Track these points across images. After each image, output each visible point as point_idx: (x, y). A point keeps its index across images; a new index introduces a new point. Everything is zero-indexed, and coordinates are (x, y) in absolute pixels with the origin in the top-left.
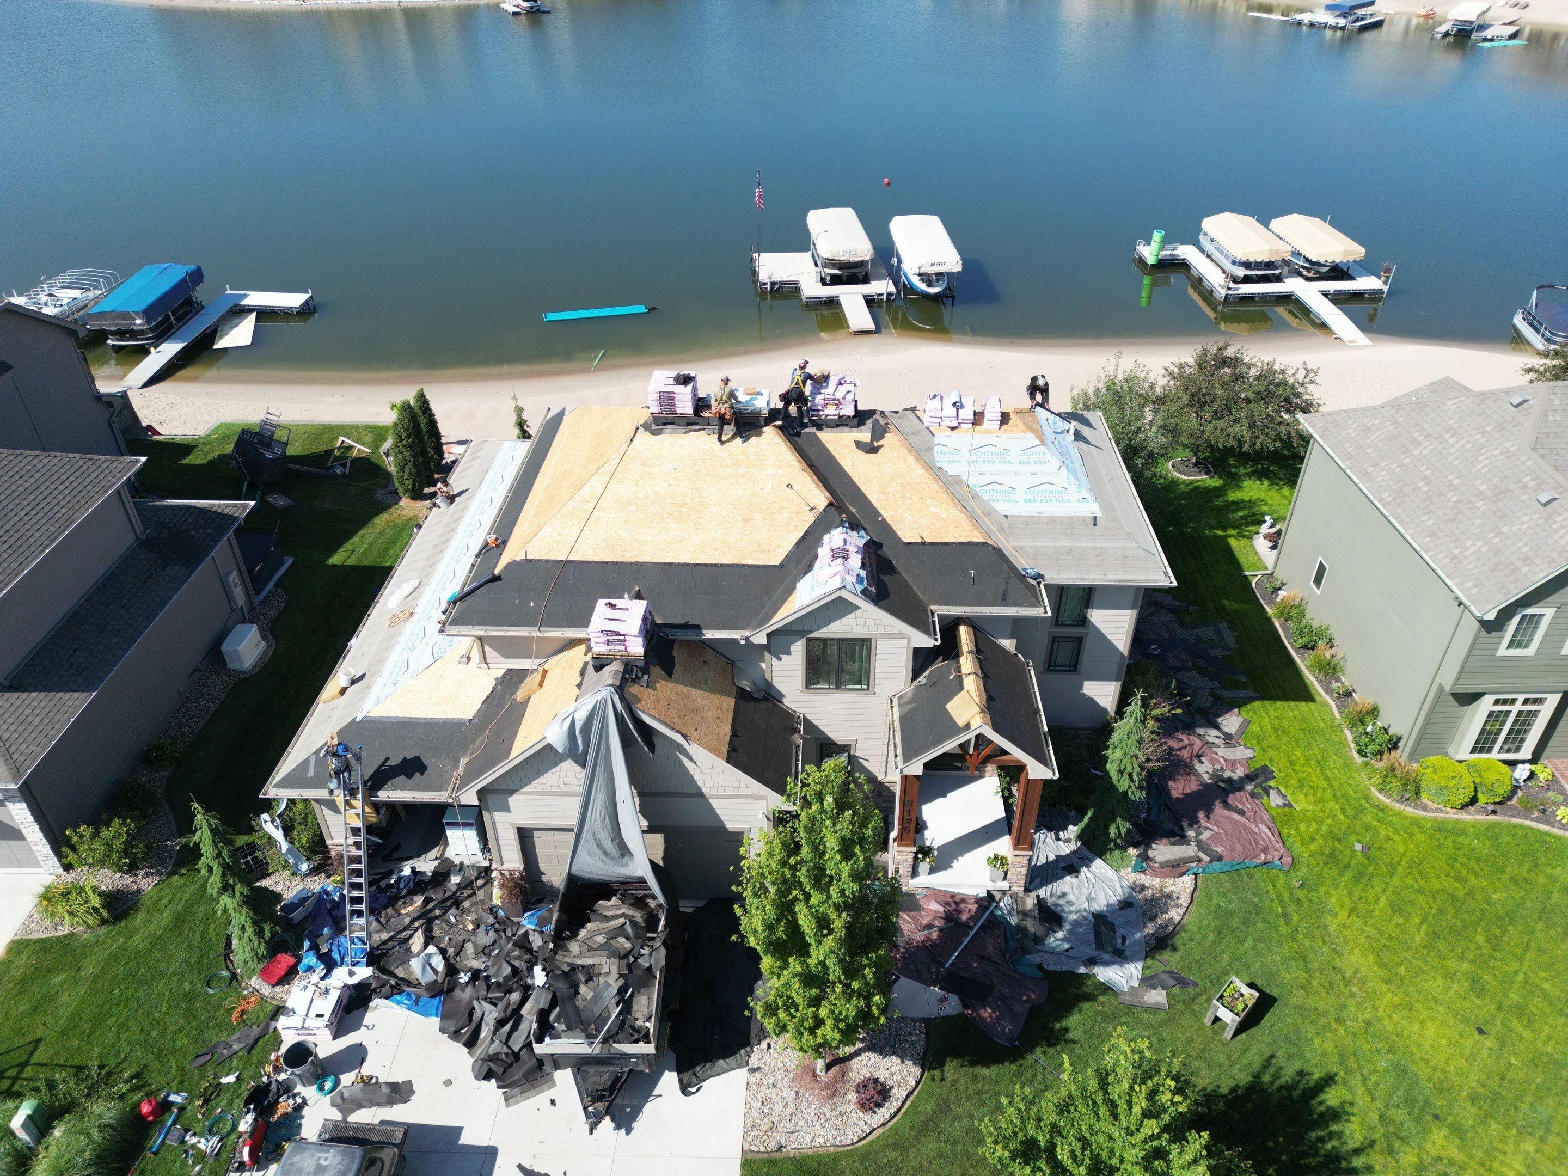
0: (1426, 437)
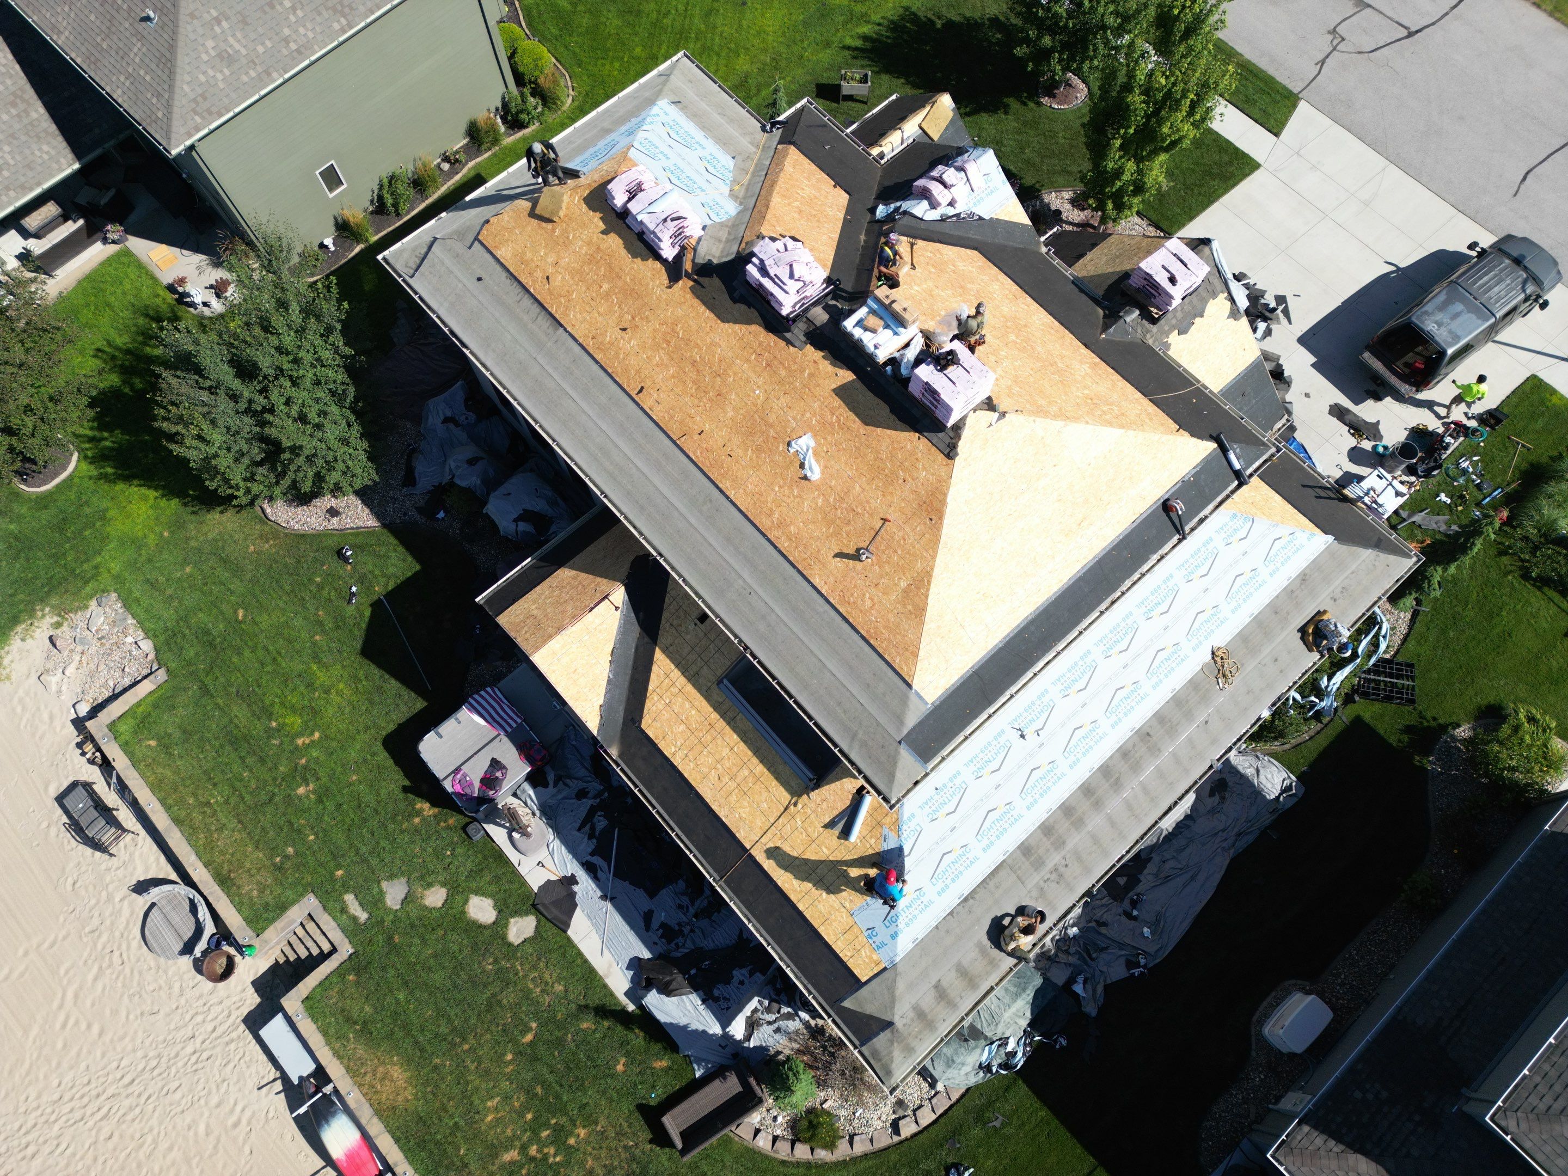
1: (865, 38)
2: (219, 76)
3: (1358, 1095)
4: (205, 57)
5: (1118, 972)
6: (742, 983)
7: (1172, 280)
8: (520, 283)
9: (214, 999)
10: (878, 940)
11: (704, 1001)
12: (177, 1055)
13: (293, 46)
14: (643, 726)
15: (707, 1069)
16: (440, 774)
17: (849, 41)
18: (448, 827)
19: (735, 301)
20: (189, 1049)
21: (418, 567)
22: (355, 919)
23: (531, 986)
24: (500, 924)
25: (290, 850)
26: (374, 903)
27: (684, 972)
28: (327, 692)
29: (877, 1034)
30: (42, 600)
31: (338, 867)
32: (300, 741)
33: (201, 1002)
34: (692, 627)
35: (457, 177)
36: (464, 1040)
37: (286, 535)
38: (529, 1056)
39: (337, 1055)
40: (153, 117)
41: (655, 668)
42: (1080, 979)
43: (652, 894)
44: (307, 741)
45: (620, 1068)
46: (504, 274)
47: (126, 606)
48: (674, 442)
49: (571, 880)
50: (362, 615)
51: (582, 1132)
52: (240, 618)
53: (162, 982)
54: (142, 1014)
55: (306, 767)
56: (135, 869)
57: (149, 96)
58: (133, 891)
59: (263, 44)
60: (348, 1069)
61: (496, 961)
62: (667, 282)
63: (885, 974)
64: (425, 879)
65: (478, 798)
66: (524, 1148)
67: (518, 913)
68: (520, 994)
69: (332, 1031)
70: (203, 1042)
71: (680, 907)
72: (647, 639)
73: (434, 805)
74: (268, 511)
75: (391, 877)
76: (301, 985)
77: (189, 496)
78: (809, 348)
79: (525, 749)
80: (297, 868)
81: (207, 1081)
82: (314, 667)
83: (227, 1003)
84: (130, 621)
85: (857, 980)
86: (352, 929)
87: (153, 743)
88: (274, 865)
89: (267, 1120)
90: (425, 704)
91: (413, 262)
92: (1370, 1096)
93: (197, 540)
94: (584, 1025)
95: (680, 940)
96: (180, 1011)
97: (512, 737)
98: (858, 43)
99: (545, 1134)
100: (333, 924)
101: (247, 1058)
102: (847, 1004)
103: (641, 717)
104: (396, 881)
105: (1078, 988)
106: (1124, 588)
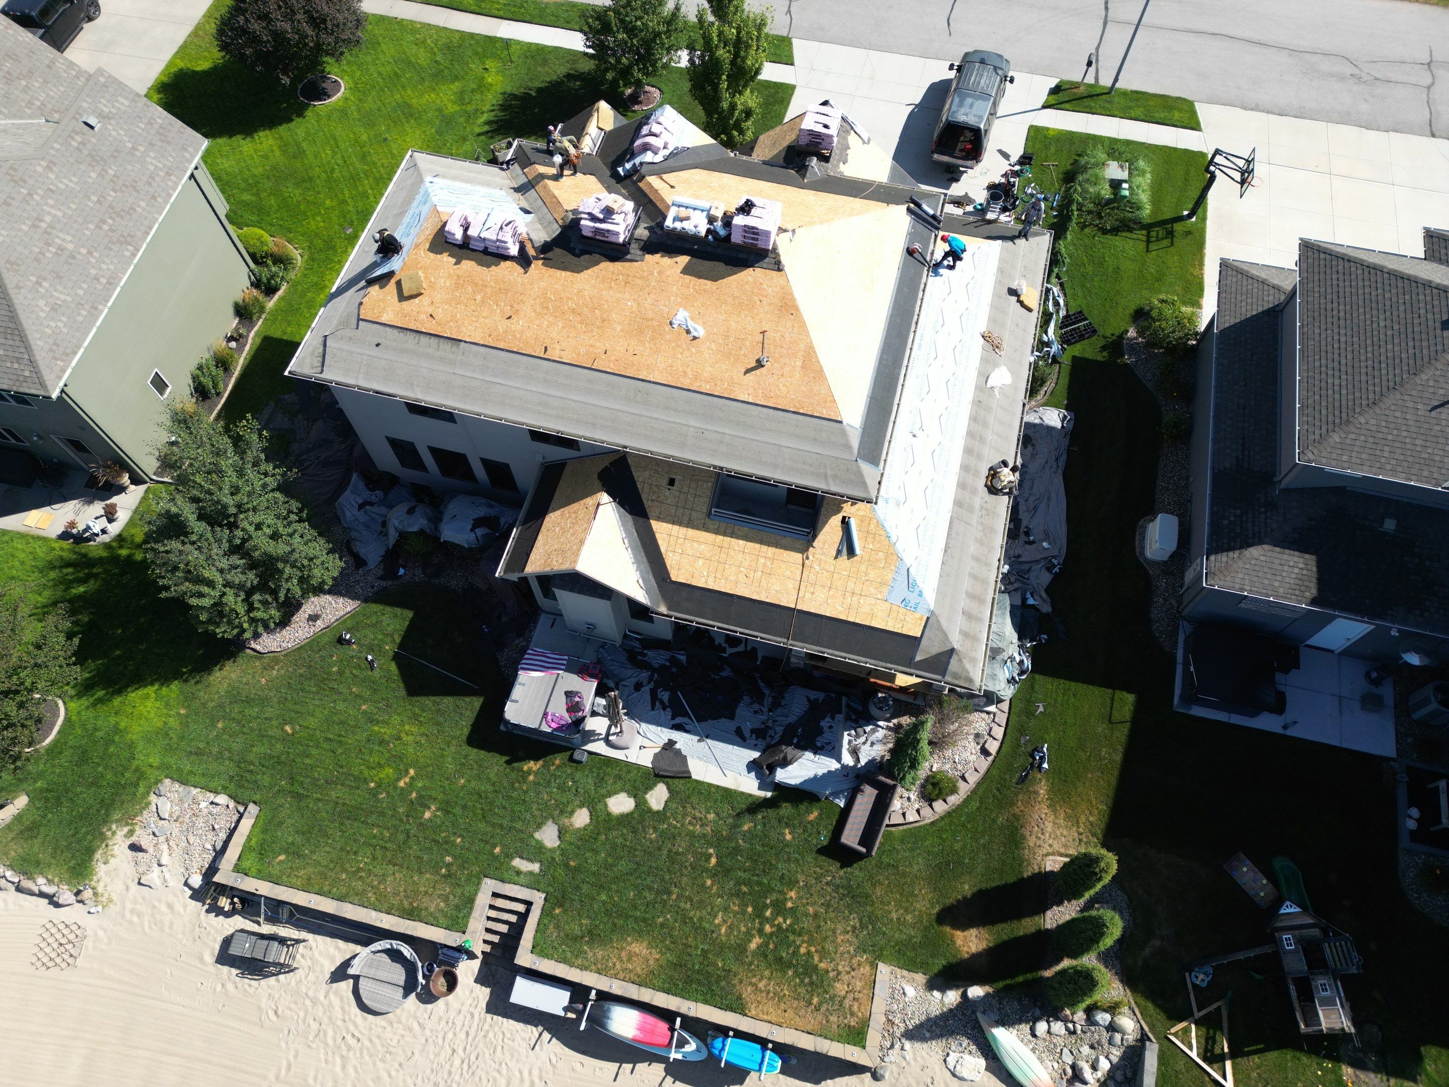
1: (488, 123)
2: (60, 325)
3: (1226, 522)
4: (43, 315)
5: (1046, 578)
6: (831, 727)
7: (826, 126)
8: (411, 330)
9: (452, 1014)
10: (912, 604)
11: (815, 753)
12: (450, 1073)
13: (103, 281)
14: (673, 579)
15: (846, 797)
16: (533, 725)
17: (478, 130)
18: (558, 767)
19: (578, 256)
20: (457, 1062)
21: (410, 614)
22: (531, 873)
23: (691, 828)
24: (641, 804)
25: (448, 859)
26: (537, 852)
27: (789, 744)
28: (399, 738)
29: (948, 663)
30: (105, 822)
31: (494, 846)
32: (401, 784)
33: (443, 1023)
34: (667, 493)
35: (247, 348)
36: (669, 893)
37: (286, 655)
38: (722, 872)
39: (583, 968)
40: (21, 379)
41: (658, 536)
42: (1028, 595)
43: (732, 717)
44: (407, 780)
45: (788, 837)
46: (396, 331)
47: (183, 783)
48: (590, 369)
49: (671, 743)
50: (389, 671)
51: (793, 894)
52: (290, 731)
53: (401, 1031)
54: (400, 1065)
55: (420, 797)
56: (322, 966)
57: (9, 365)
58: (331, 982)
59: (81, 288)
60: (599, 972)
61: (655, 829)
62: (522, 270)
63: (930, 621)
64: (565, 811)
65: (573, 722)
66: (761, 932)
67: (649, 788)
68: (687, 838)
69: (569, 955)
70: (465, 1049)
71: (756, 712)
72: (641, 520)
73: (536, 759)
74: (258, 648)
75: (539, 826)
76: (522, 942)
77: (184, 673)
78: (648, 257)
79: (583, 671)
80: (462, 867)
81: (487, 1073)
82: (376, 728)
83: (465, 1009)
84: (195, 791)
85: (915, 638)
86: (533, 883)
87: (282, 857)
88: (444, 876)
89: (554, 1066)
90: (481, 700)
91: (317, 362)
92: (1232, 518)
93: (212, 700)
94: (746, 828)
95: (771, 732)
96: (430, 1041)
97: (568, 669)
98: (486, 128)
99: (768, 913)
100: (517, 887)
101: (508, 1035)
102: (918, 658)
103: (668, 574)
104: (544, 828)
105: (1031, 601)
106: (917, 312)
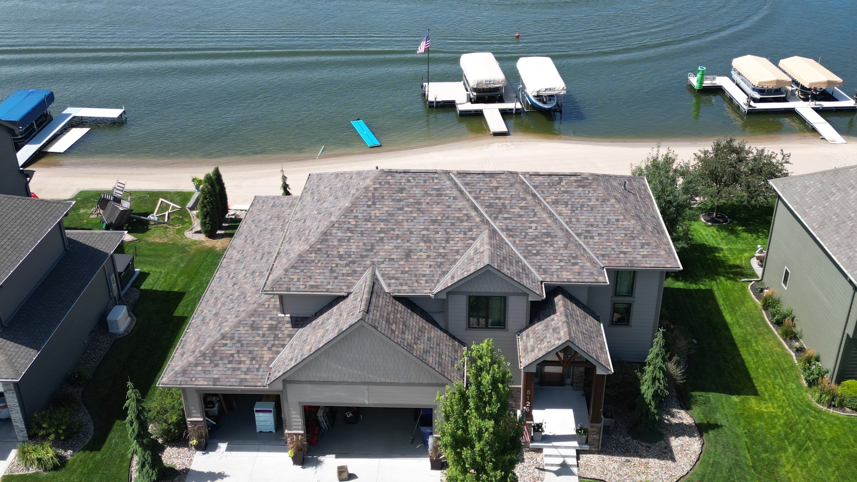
0: (838, 190)
